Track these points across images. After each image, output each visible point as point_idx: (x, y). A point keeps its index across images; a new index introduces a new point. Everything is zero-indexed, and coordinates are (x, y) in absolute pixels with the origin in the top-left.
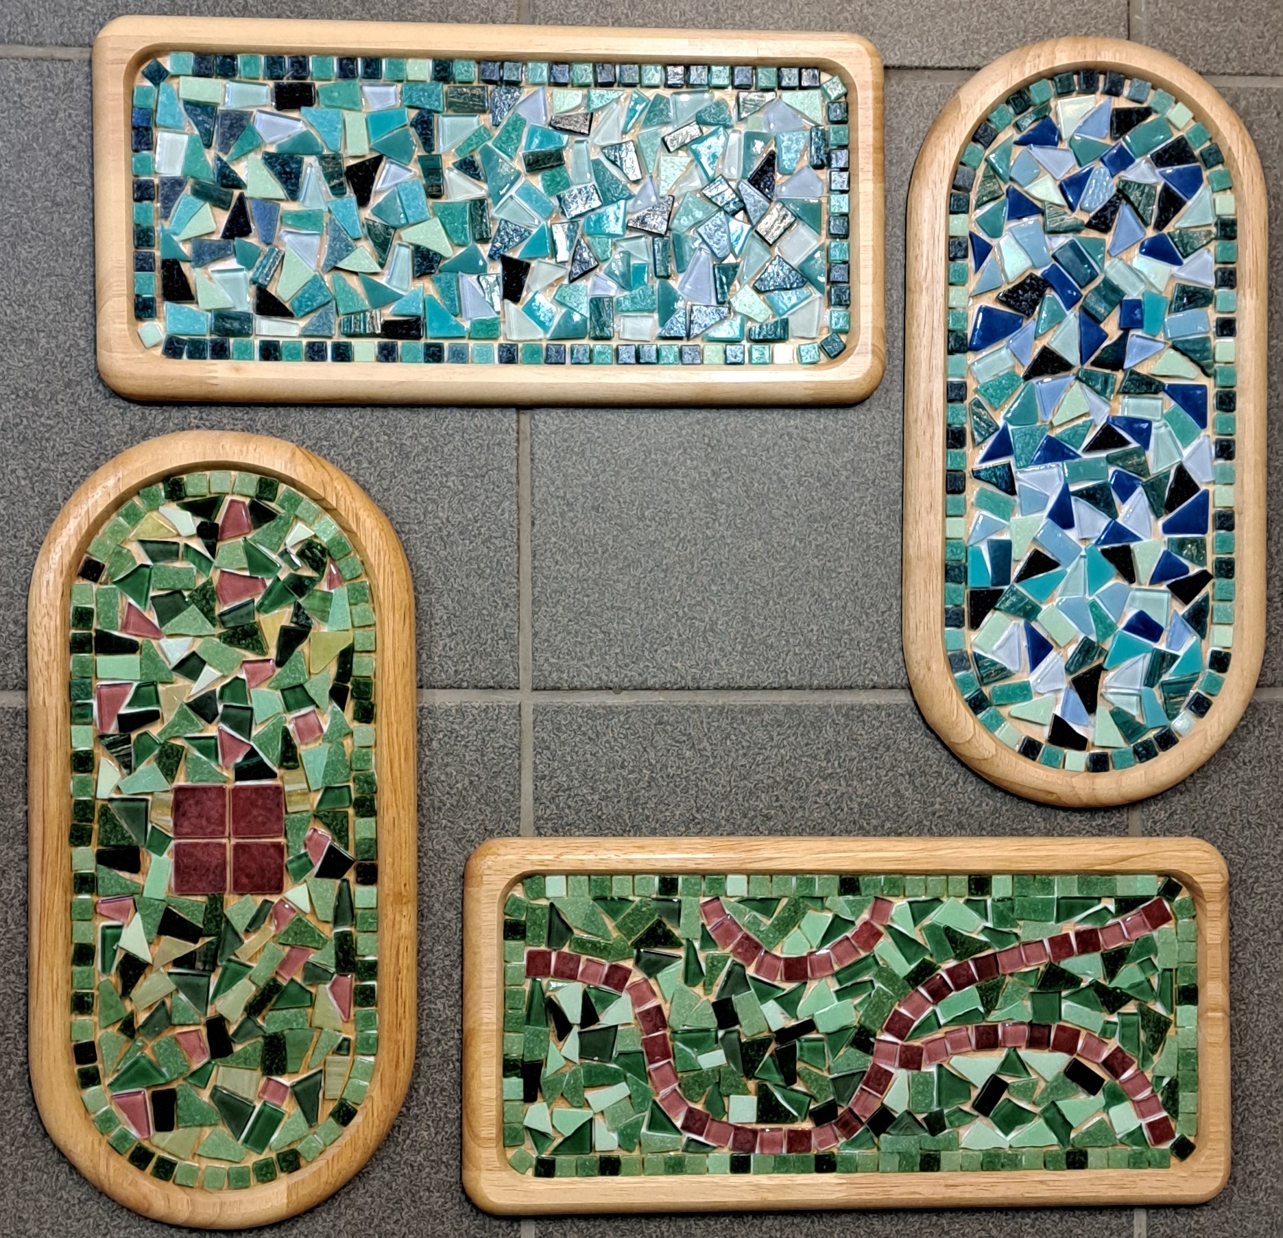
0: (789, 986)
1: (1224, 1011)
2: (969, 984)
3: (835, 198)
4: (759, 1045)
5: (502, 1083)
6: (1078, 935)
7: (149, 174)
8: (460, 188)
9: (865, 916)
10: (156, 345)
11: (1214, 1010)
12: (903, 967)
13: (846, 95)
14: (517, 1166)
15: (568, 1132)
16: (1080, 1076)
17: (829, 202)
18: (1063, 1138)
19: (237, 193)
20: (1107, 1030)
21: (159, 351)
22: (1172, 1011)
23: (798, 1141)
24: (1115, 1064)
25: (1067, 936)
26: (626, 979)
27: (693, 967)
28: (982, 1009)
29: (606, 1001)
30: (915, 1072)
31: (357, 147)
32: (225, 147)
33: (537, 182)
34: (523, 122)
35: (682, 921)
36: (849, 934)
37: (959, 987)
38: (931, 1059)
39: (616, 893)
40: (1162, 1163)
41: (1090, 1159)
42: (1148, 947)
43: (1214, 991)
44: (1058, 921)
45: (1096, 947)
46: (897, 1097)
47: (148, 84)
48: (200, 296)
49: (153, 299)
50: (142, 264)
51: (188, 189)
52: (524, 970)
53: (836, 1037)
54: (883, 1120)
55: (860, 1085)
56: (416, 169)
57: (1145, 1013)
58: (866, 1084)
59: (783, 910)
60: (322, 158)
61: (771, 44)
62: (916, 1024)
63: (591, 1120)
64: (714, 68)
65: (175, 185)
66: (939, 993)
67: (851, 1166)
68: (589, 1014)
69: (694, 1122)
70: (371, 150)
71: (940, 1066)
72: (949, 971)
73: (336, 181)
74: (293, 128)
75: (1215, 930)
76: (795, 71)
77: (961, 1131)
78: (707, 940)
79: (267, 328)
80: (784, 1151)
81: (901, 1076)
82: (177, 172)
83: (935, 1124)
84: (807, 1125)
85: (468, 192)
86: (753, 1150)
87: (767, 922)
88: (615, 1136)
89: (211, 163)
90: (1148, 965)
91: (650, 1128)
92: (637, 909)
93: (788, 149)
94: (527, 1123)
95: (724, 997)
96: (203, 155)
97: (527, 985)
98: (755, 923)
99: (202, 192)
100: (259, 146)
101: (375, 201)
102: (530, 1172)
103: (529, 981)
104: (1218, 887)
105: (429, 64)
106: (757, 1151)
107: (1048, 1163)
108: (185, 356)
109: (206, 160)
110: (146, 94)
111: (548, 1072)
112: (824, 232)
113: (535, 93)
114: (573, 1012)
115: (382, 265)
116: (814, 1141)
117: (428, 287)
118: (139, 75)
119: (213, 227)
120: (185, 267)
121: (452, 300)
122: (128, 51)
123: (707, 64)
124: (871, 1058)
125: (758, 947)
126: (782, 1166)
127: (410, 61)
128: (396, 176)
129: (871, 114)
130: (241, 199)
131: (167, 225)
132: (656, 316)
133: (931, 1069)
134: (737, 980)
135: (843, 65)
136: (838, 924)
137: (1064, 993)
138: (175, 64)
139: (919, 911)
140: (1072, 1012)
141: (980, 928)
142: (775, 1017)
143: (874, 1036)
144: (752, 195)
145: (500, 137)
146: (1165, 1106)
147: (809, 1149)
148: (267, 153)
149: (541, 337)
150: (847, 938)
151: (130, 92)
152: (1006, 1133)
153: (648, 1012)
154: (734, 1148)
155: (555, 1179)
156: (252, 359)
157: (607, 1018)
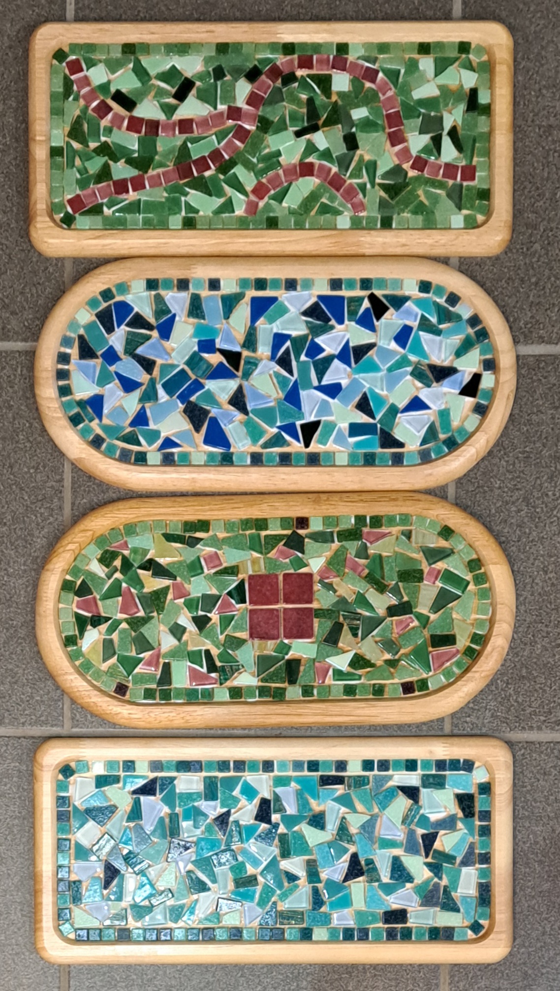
0: (310, 160)
1: (35, 140)
2: (197, 160)
3: (66, 862)
4: (329, 122)
5: (492, 99)
6: (127, 192)
7: (481, 868)
8: (295, 865)
9: (261, 204)
10: (478, 767)
11: (42, 141)
12: (239, 171)
13: (59, 925)
14: (481, 49)
15: (451, 68)
16: (126, 101)
17: (70, 861)
18: (138, 63)
19: (429, 860)
20: (109, 131)
21: (476, 765)
22: (68, 143)
23: (306, 63)
24: (103, 109)
25: (134, 190)
26: (413, 163)
27: (371, 171)
28: (189, 145)
29: (426, 150)
30: (232, 105)
31: (358, 887)
32: (437, 886)
33: (250, 870)
34: (259, 904)
35: (378, 200)
36: (272, 192)
37: (204, 158)
38: (221, 114)
39: (420, 218)
40: (74, 47)
41: (120, 49)
42: (83, 183)
43: (40, 153)
44: (139, 200)
45: (116, 183)
46: (243, 89)
47: (481, 922)
48: (452, 797)
49: (480, 794)
50: (486, 815)
51: (458, 860)
52: (478, 169)
53: (281, 127)
54: (253, 75)
55: (266, 96)
56: (324, 875)
57: (84, 142)
58: (263, 97)
59: (314, 207)
60: (378, 880)
61: (107, 954)
62: (231, 135)
63: (436, 76)
64: (142, 939)
65: (465, 863)
66: (216, 155)
67: (273, 47)
68: (437, 142)
69: (371, 75)
70: (350, 886)
71: (215, 108)
72: (209, 168)
73: (371, 866)
74: (396, 898)
75: (40, 192)
76: (91, 939)
77: (204, 69)
78: (363, 188)
79: (412, 779)
80: (315, 57)
81: (241, 102)
82: (465, 870)
83: (219, 73)
84: (300, 73)
85: (291, 863)
86: (334, 58)
87: (324, 200)
88: (421, 68)
89: (444, 876)
90: (83, 171)
91: (399, 71)
92: (407, 207)
93: (95, 892)
94: (476, 75)
95: (351, 152)
96: (449, 880)
97: (475, 160)
98: (332, 198)
99: (450, 859)
100: (416, 887)
101: (347, 857)
102: (473, 46)
103: (474, 163)
104: (39, 219)
105: (314, 938)
106: (331, 57)
107: (146, 48)
108: (462, 761)
109: (447, 877)
110: (482, 916)
111: (462, 107)
112: (73, 842)
113: (250, 923)
114: (447, 143)
115: (344, 818)
116: (296, 63)
117: (316, 806)
118: (486, 927)
119: (443, 838)
120: (460, 814)
121: (302, 798)
122: (493, 939)
123: (146, 941)
124: (260, 113)
125: (331, 183)
126: (316, 47)
127: (326, 939)
128: (335, 871)
129: (44, 912)
130: (427, 856)
131: (471, 840)
132: (178, 791)
133: (222, 107)
134: (344, 163)
135: (61, 941)
136: (280, 198)
137: (136, 155)
138: (466, 934)
139: (228, 206)
140: (132, 142)
141: (189, 196)
142: (320, 139)
143: (257, 127)
144: (119, 864)
145: (273, 895)
146: (72, 82)
147: (299, 57)
148: (412, 882)
149: (249, 777)
150: (274, 189)
151: (491, 917)
152: (174, 66)
153: (400, 143)
154: (346, 59)
155: (458, 40)
156: (422, 761)
157: (426, 139)
